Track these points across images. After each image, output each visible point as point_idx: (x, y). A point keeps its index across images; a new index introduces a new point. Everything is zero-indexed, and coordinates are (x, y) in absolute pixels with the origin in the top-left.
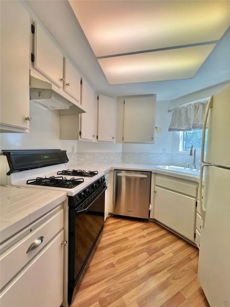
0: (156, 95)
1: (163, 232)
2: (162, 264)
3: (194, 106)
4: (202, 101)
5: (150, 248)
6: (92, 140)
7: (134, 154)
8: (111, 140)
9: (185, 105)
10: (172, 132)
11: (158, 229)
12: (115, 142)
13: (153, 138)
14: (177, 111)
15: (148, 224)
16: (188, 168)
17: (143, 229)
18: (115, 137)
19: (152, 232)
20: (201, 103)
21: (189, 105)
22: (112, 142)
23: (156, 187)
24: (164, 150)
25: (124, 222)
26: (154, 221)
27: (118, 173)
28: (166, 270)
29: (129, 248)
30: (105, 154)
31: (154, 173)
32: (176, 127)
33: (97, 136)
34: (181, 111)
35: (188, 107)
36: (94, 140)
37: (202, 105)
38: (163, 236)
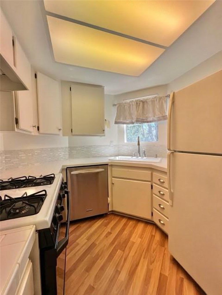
0: (104, 87)
1: (124, 221)
2: (137, 254)
3: (136, 103)
4: (142, 100)
5: (120, 242)
6: (31, 132)
7: (83, 147)
8: (57, 132)
9: (128, 101)
10: (117, 125)
11: (118, 220)
12: (61, 135)
13: (104, 130)
14: (121, 105)
15: (108, 218)
16: (134, 156)
17: (106, 225)
18: (62, 128)
19: (115, 225)
20: (141, 101)
21: (131, 101)
22: (59, 135)
23: (113, 178)
24: (111, 142)
25: (84, 226)
26: (112, 212)
27: (72, 171)
28: (142, 258)
29: (101, 255)
30: (49, 149)
31: (110, 165)
32: (121, 121)
33: (38, 127)
34: (124, 106)
35: (131, 103)
36: (34, 132)
37: (142, 103)
38: (125, 225)
